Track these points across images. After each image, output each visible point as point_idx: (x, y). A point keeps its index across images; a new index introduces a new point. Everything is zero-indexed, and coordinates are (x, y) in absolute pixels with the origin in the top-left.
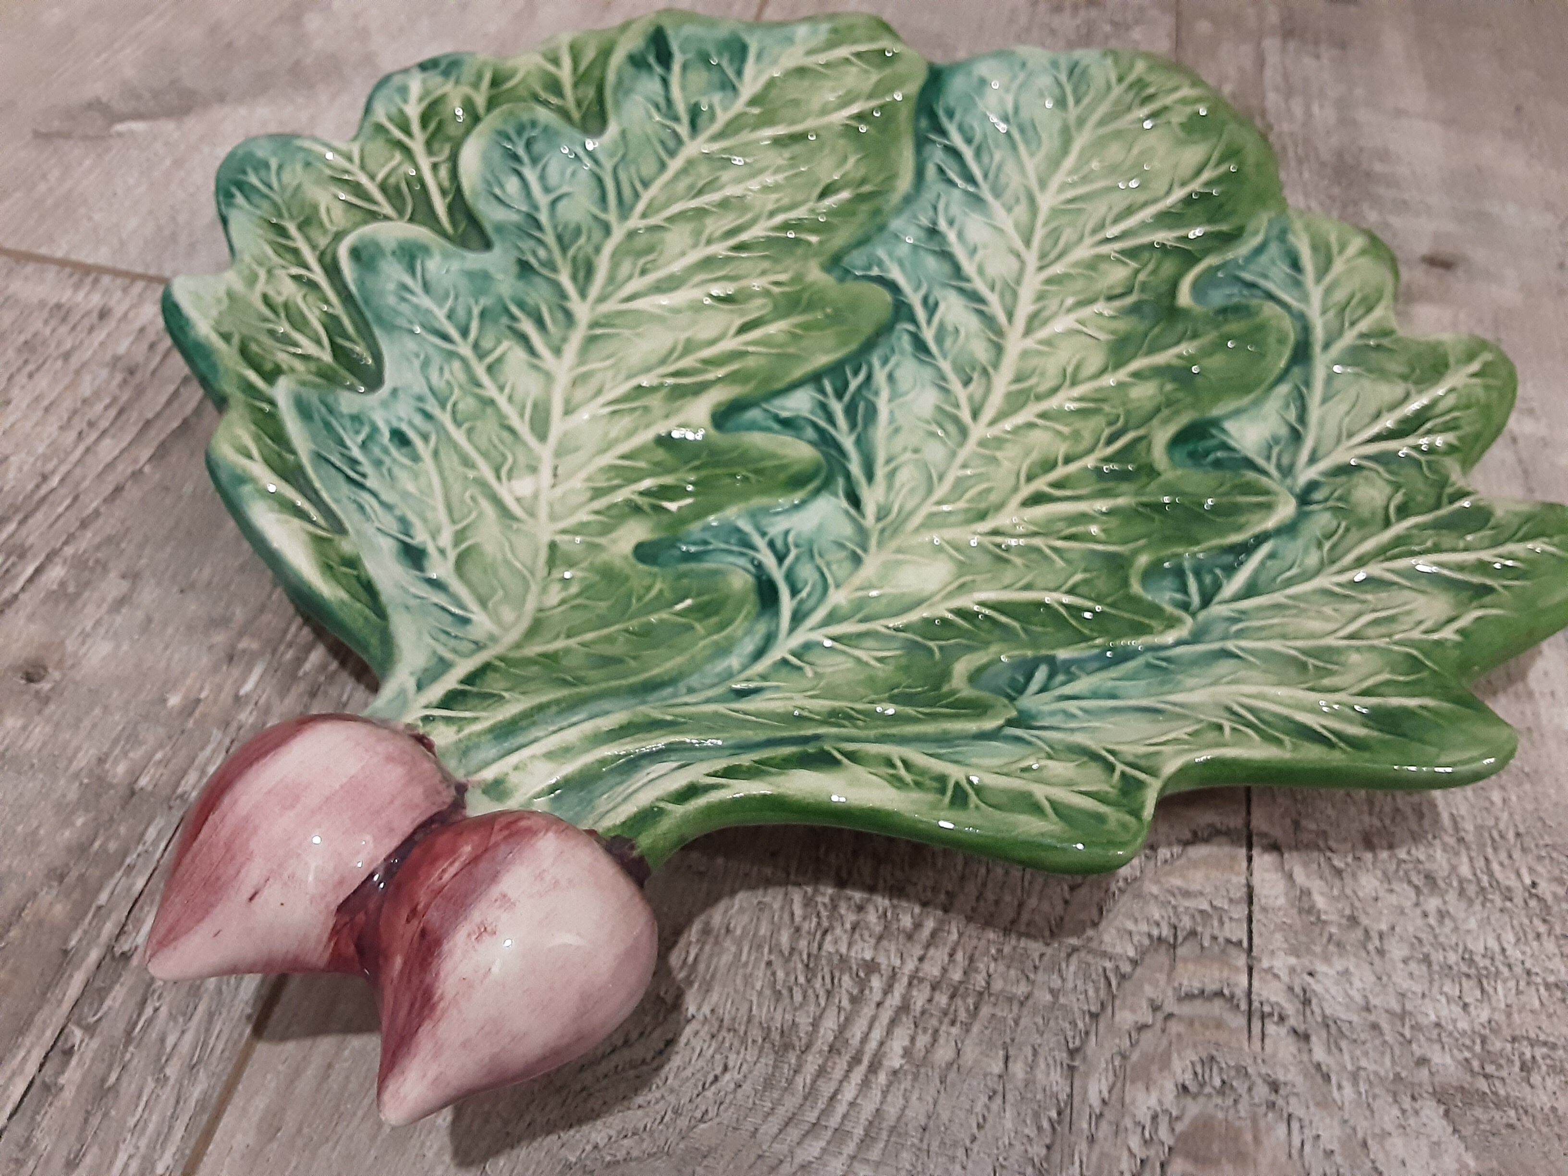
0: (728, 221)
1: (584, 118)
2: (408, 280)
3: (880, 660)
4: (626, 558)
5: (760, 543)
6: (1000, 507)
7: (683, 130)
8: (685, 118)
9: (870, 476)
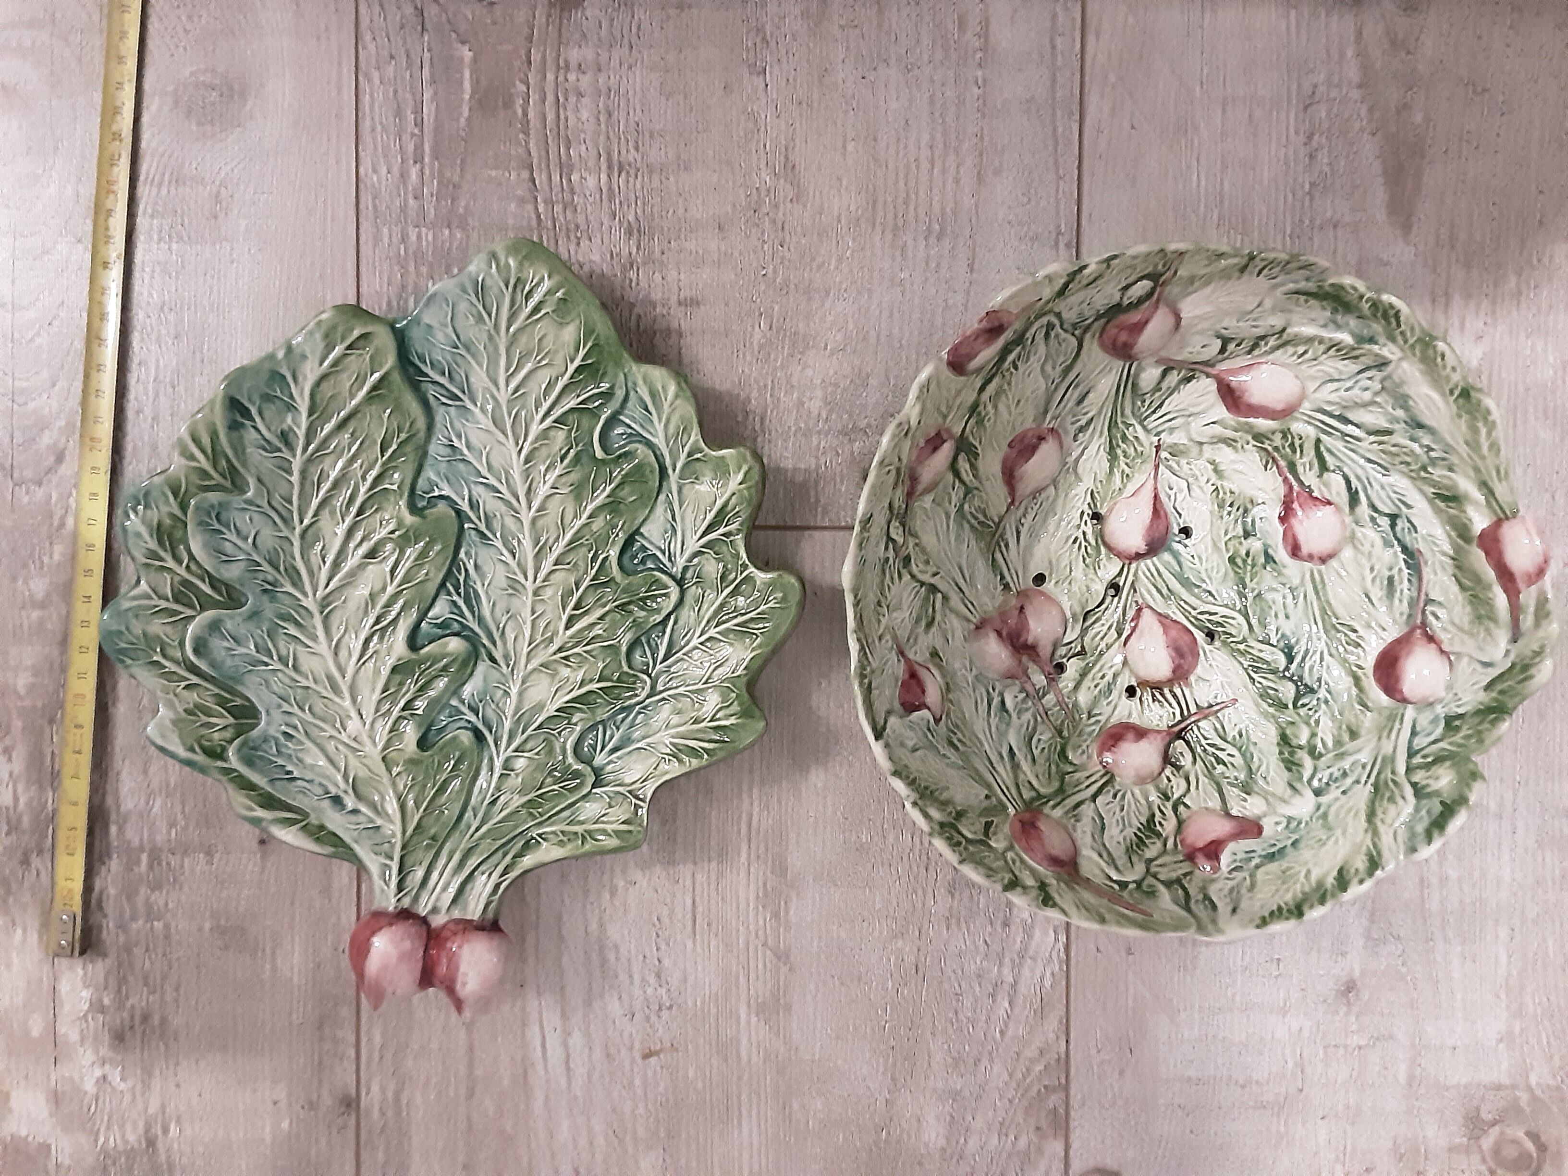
0: (345, 494)
1: (233, 483)
2: (226, 644)
3: (537, 754)
4: (416, 753)
5: (465, 710)
6: (555, 633)
7: (286, 454)
8: (281, 445)
9: (494, 643)
